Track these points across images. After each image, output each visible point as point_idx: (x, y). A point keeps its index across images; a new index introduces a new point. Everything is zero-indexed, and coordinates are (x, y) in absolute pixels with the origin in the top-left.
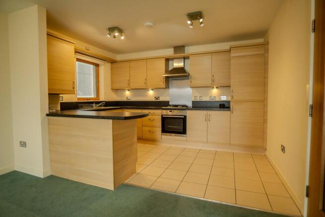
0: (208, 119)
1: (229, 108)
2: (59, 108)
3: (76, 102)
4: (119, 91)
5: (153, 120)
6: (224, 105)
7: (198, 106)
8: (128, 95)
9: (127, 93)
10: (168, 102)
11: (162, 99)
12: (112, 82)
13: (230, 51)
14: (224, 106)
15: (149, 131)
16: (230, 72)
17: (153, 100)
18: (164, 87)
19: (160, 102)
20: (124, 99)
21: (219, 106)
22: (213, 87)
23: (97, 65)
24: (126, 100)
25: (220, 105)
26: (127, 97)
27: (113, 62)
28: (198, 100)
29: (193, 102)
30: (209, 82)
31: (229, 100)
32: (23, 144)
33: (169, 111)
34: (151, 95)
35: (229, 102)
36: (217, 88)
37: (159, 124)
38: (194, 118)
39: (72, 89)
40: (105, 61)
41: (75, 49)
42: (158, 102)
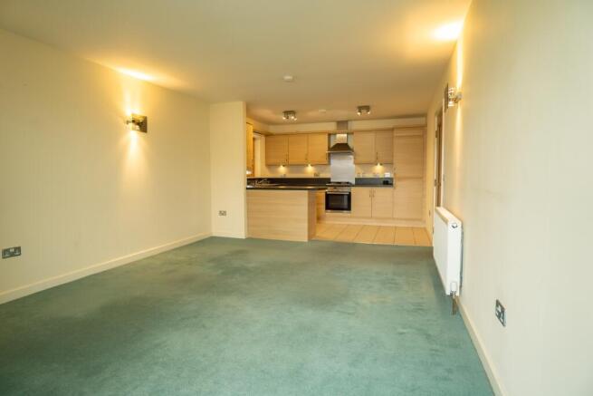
0: (372, 196)
1: (391, 184)
4: (273, 166)
6: (387, 181)
7: (361, 182)
8: (282, 171)
9: (282, 169)
10: (329, 179)
11: (323, 175)
13: (393, 130)
14: (387, 183)
16: (393, 150)
17: (313, 176)
18: (325, 163)
19: (320, 178)
21: (383, 183)
22: (377, 164)
25: (384, 181)
27: (267, 135)
28: (361, 177)
29: (356, 179)
30: (373, 159)
31: (392, 177)
32: (223, 213)
33: (333, 188)
34: (310, 171)
35: (392, 179)
36: (381, 164)
38: (359, 195)
42: (317, 178)
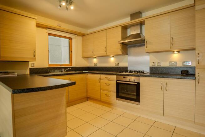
0: (164, 88)
1: (193, 75)
2: (28, 72)
3: (47, 68)
4: (89, 58)
5: (109, 85)
6: (187, 71)
7: (156, 72)
8: (95, 62)
9: (95, 60)
10: (127, 68)
11: (122, 65)
12: (83, 52)
13: (195, 6)
14: (187, 73)
15: (106, 95)
16: (195, 31)
17: (114, 65)
18: (121, 53)
19: (119, 67)
20: (93, 65)
21: (180, 73)
22: (173, 52)
23: (70, 39)
24: (94, 66)
25: (182, 71)
26: (95, 64)
27: (83, 35)
28: (156, 66)
29: (151, 68)
31: (194, 66)
33: (122, 77)
34: (112, 62)
35: (194, 68)
36: (179, 52)
37: (114, 88)
39: (33, 57)
40: (76, 35)
41: (36, 23)
42: (118, 67)
